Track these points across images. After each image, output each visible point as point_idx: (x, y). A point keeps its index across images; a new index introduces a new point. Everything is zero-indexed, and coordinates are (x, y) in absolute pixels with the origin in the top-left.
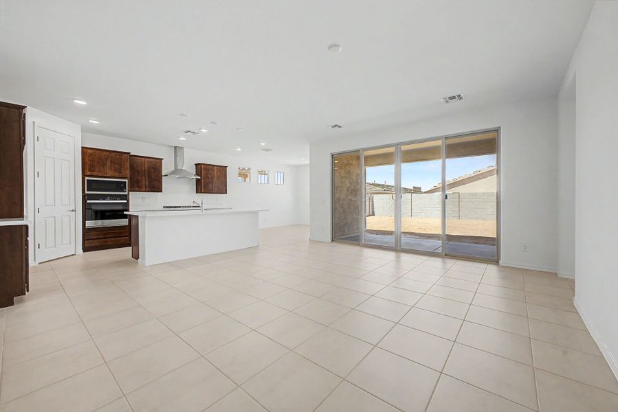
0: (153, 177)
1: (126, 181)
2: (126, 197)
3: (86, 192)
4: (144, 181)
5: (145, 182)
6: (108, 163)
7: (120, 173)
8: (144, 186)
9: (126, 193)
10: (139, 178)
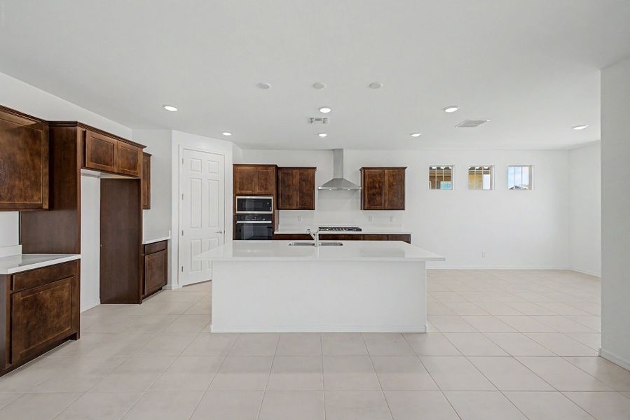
0: (305, 191)
1: (272, 198)
2: (271, 217)
3: (237, 212)
4: (295, 197)
5: (296, 199)
6: (255, 180)
7: (266, 189)
8: (295, 203)
9: (272, 212)
10: (290, 194)
